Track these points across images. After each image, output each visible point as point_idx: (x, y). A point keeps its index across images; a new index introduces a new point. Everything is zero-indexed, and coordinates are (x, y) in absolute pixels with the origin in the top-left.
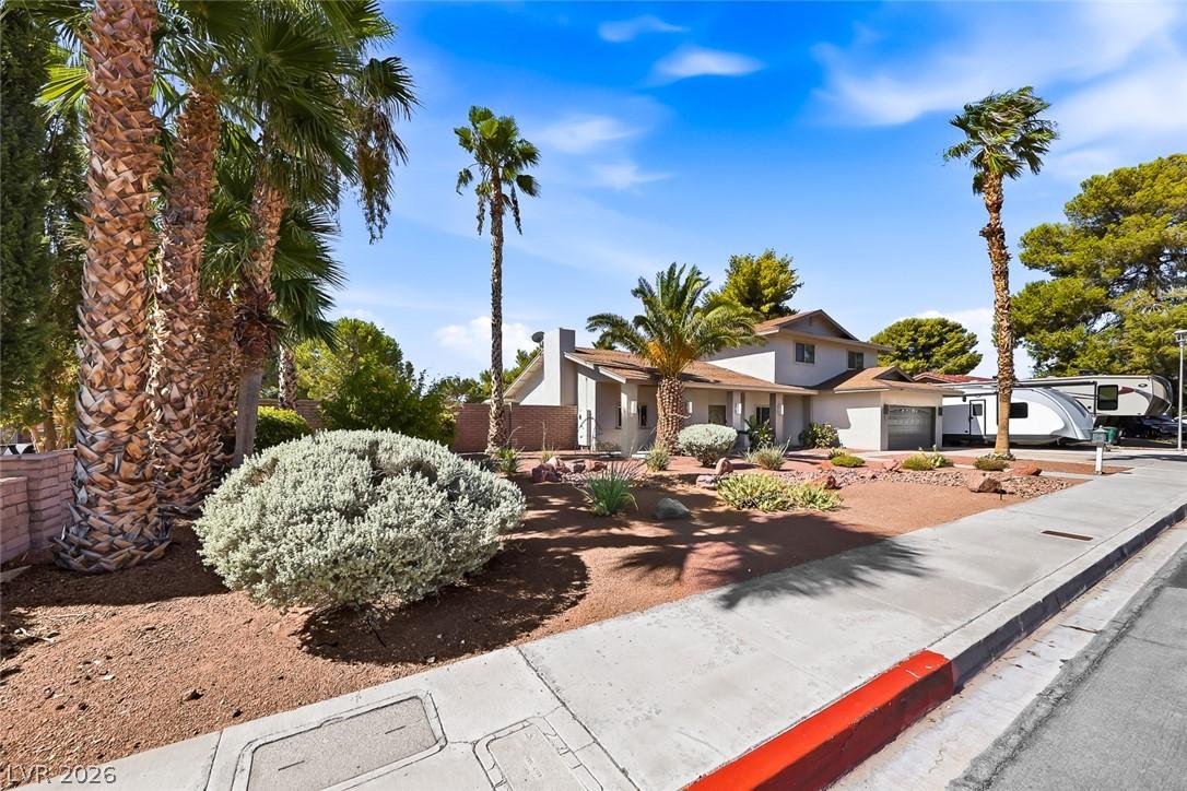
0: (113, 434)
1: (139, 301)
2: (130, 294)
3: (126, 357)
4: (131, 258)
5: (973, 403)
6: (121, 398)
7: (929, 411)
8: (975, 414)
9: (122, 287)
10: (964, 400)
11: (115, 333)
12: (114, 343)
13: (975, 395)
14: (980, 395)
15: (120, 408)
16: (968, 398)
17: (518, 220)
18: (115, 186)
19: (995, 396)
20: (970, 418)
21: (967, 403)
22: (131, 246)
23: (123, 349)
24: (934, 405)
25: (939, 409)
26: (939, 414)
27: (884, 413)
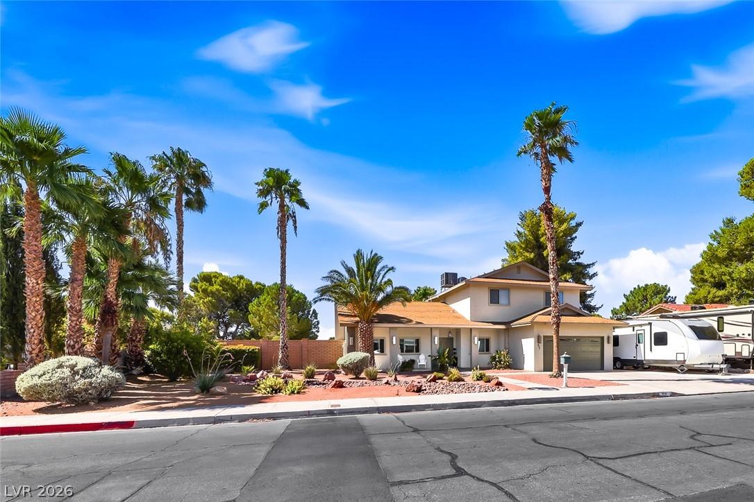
0: (32, 357)
1: (39, 317)
2: (36, 315)
3: (35, 334)
4: (36, 305)
5: (639, 332)
6: (33, 346)
7: (599, 340)
8: (639, 342)
9: (34, 314)
10: (634, 330)
11: (32, 328)
12: (32, 330)
13: (638, 325)
14: (641, 325)
15: (34, 349)
16: (636, 328)
17: (296, 227)
18: (31, 285)
19: (649, 327)
20: (637, 345)
21: (635, 332)
22: (36, 301)
23: (34, 332)
24: (602, 335)
25: (608, 338)
26: (608, 342)
27: (538, 342)
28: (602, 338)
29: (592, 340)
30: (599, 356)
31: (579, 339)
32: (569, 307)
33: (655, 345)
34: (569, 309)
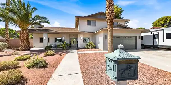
5: (155, 34)
7: (135, 37)
8: (155, 38)
10: (151, 33)
13: (155, 31)
14: (157, 31)
19: (163, 31)
20: (154, 39)
24: (136, 35)
25: (139, 36)
26: (139, 38)
27: (105, 38)
28: (136, 37)
29: (131, 37)
30: (134, 44)
31: (125, 37)
32: (120, 25)
33: (167, 38)
34: (120, 26)
